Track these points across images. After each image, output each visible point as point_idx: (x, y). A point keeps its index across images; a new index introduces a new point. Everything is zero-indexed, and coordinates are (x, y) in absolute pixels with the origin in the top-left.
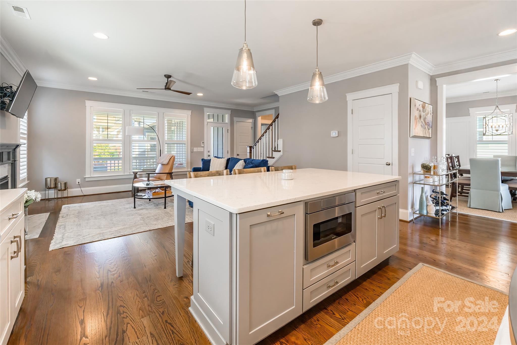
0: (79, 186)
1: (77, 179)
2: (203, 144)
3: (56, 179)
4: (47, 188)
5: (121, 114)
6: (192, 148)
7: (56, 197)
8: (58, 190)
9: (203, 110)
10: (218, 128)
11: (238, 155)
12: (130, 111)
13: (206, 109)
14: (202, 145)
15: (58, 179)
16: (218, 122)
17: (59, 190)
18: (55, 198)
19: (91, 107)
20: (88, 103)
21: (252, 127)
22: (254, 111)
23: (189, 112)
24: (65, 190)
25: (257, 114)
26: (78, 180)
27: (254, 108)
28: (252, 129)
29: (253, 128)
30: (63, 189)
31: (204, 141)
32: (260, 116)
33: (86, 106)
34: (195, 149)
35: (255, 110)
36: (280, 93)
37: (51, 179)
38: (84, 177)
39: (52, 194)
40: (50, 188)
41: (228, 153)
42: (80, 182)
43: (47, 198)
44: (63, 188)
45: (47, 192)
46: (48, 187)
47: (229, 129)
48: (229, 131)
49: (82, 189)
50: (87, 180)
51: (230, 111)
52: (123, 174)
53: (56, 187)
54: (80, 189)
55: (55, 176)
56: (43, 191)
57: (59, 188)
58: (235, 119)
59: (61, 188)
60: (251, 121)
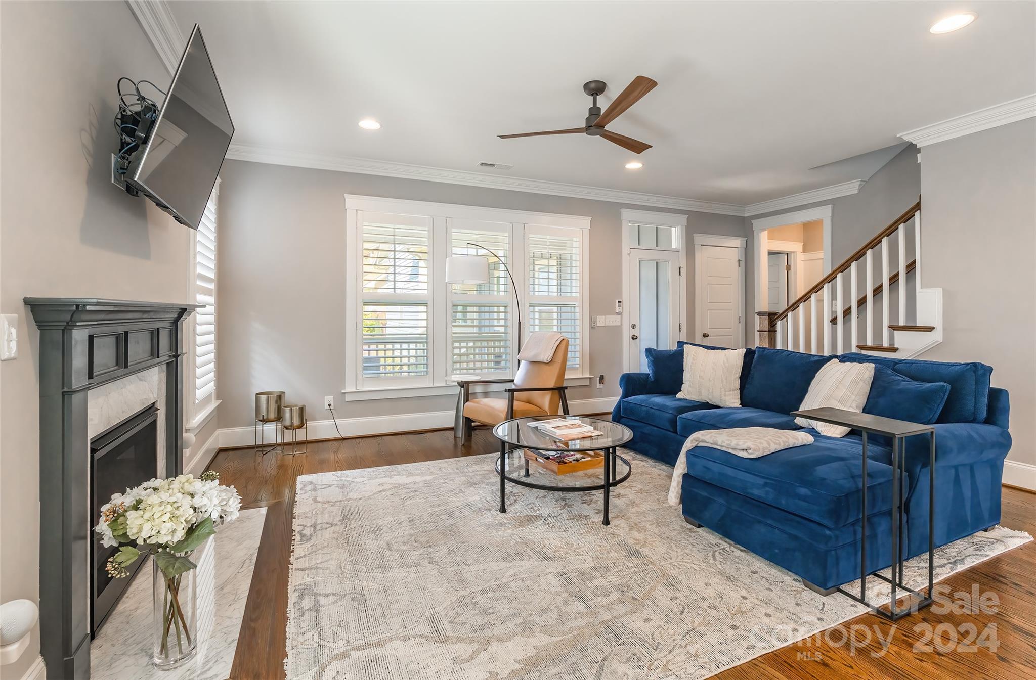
0: (332, 412)
1: (326, 397)
2: (620, 306)
3: (280, 397)
4: (261, 421)
5: (427, 229)
6: (593, 317)
7: (279, 441)
8: (285, 427)
9: (620, 214)
10: (657, 263)
11: (704, 336)
12: (446, 220)
13: (626, 214)
14: (618, 310)
15: (285, 395)
16: (657, 248)
17: (287, 428)
18: (278, 445)
19: (357, 210)
20: (352, 202)
21: (739, 260)
22: (744, 217)
23: (585, 222)
24: (300, 427)
25: (755, 223)
26: (329, 399)
27: (746, 209)
28: (739, 266)
29: (743, 263)
30: (297, 426)
31: (622, 298)
32: (764, 230)
33: (346, 210)
34: (601, 321)
35: (746, 215)
36: (920, 137)
37: (268, 397)
38: (343, 391)
39: (270, 433)
40: (265, 421)
41: (680, 330)
42: (332, 404)
43: (259, 443)
44: (296, 422)
45: (259, 428)
46: (261, 418)
47: (683, 264)
48: (681, 271)
49: (338, 421)
50: (348, 398)
51: (684, 219)
52: (431, 385)
53: (279, 418)
54: (332, 422)
55: (275, 388)
56: (250, 425)
57: (288, 423)
58: (699, 239)
59: (292, 423)
60: (737, 242)
